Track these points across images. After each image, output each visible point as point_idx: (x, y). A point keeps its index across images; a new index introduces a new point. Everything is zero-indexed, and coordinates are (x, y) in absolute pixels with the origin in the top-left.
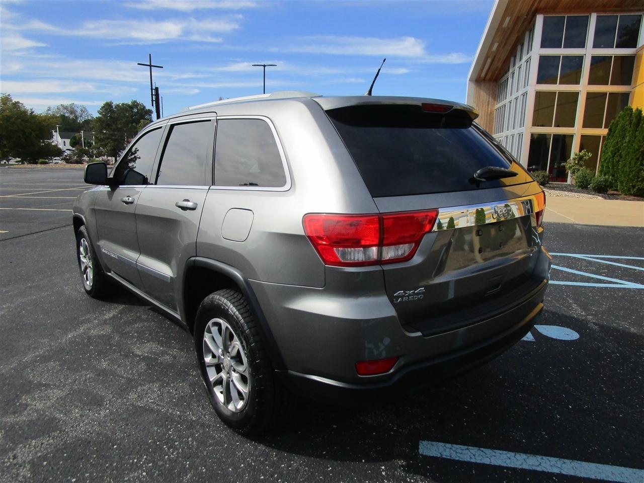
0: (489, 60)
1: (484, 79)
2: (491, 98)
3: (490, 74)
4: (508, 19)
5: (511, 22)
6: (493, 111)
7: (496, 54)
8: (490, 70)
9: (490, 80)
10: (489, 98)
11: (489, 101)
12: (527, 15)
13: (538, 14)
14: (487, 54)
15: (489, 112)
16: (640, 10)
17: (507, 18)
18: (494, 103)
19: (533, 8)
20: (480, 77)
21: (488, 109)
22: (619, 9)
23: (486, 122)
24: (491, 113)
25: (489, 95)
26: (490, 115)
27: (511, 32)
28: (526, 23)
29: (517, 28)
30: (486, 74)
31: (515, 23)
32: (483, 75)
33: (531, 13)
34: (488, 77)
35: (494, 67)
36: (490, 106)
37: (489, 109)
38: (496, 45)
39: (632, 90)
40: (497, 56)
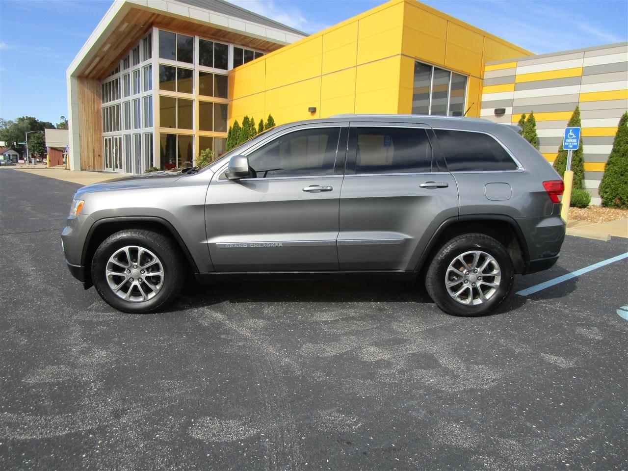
0: (98, 59)
1: (87, 77)
2: (96, 96)
3: (95, 72)
4: (125, 25)
5: (128, 28)
6: (100, 110)
7: (106, 55)
8: (96, 68)
9: (93, 78)
10: (94, 96)
11: (94, 99)
12: (144, 25)
13: (155, 26)
14: (97, 53)
15: (96, 110)
16: (227, 42)
17: (126, 23)
18: (100, 103)
19: (151, 21)
20: (83, 73)
21: (94, 107)
22: (214, 37)
23: (94, 120)
24: (98, 111)
25: (94, 93)
26: (97, 113)
27: (126, 37)
28: (141, 32)
29: (132, 34)
30: (91, 72)
31: (132, 29)
32: (87, 72)
33: (148, 24)
34: (92, 75)
35: (101, 65)
36: (96, 104)
37: (96, 107)
38: (108, 46)
39: (229, 103)
40: (106, 57)
